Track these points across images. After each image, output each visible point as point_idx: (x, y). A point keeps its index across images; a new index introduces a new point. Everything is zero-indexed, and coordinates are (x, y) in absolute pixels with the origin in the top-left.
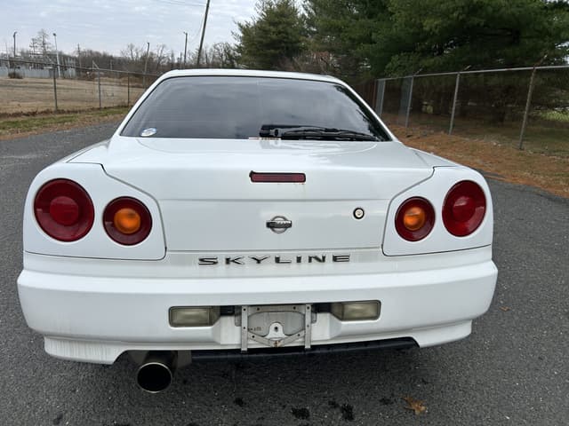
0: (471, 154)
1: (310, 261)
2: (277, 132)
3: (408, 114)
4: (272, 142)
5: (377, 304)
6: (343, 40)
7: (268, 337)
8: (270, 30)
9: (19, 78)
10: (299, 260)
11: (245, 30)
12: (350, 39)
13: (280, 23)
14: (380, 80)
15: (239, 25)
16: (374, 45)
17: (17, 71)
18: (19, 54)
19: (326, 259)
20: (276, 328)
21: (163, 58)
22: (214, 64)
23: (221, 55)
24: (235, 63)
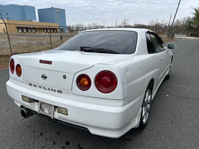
1: (52, 90)
2: (85, 49)
7: (45, 112)
10: (49, 89)
19: (56, 91)
20: (47, 110)
21: (163, 24)
22: (183, 26)
23: (187, 22)
24: (191, 24)
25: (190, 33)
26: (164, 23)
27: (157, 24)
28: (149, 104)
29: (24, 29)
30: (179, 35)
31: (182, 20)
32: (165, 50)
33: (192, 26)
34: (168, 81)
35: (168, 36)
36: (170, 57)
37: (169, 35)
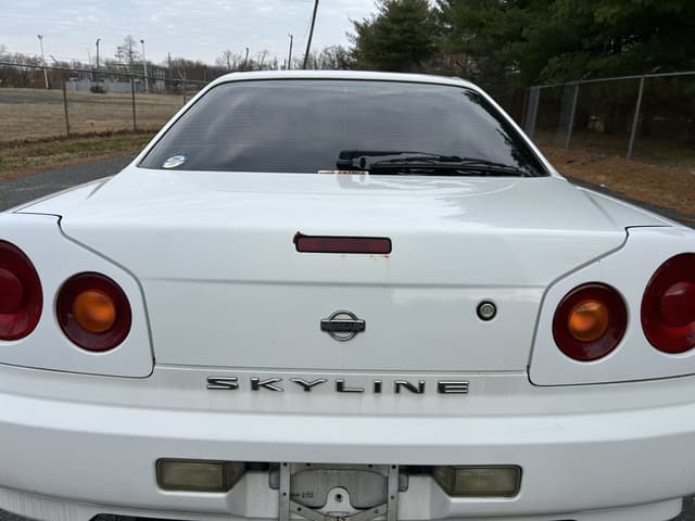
0: (659, 187)
1: (398, 391)
2: (363, 162)
3: (570, 132)
4: (356, 178)
5: (516, 472)
6: (484, 37)
7: (324, 510)
8: (392, 30)
9: (102, 92)
10: (378, 388)
11: (362, 29)
12: (494, 36)
13: (405, 19)
14: (533, 88)
15: (356, 24)
16: (524, 44)
17: (100, 84)
18: (103, 65)
19: (426, 388)
20: (339, 497)
26: (267, 62)
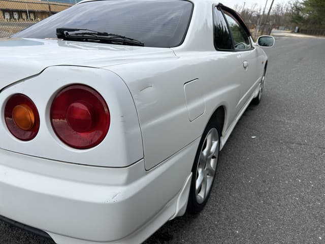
2: (67, 35)
21: (254, 12)
22: (287, 15)
23: (292, 8)
24: (300, 13)
25: (297, 28)
26: (255, 9)
27: (245, 11)
28: (213, 157)
29: (14, 13)
30: (279, 31)
31: (286, 5)
32: (252, 48)
33: (302, 15)
34: (257, 109)
35: (261, 30)
36: (263, 63)
37: (263, 29)
